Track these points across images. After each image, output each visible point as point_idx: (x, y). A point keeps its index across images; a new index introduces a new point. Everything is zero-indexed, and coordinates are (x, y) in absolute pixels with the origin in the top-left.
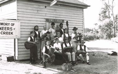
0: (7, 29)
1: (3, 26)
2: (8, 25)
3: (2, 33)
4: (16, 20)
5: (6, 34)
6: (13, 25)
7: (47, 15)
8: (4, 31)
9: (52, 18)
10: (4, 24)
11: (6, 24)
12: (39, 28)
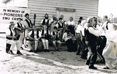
0: (17, 16)
1: (14, 13)
2: (19, 12)
3: (13, 19)
4: (26, 8)
5: (16, 19)
6: (24, 12)
7: (57, 4)
8: (15, 17)
9: (63, 7)
10: (15, 11)
11: (17, 11)
12: (49, 16)
